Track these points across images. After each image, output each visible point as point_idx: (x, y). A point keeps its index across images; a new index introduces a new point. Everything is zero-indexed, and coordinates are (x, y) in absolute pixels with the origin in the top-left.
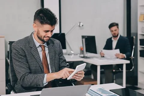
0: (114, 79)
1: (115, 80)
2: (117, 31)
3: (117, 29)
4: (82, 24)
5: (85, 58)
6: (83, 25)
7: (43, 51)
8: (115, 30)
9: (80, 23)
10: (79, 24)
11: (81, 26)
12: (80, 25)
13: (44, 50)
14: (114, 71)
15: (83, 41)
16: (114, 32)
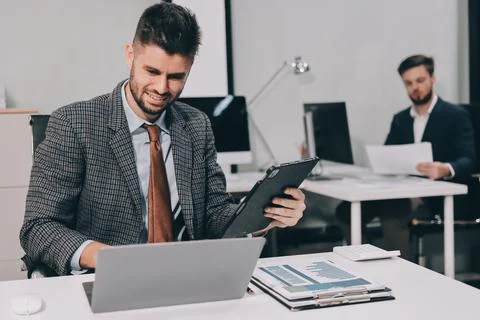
0: (421, 251)
1: (423, 255)
2: (427, 81)
3: (426, 75)
4: (306, 65)
5: (312, 180)
6: (308, 69)
7: (153, 143)
8: (419, 80)
9: (298, 59)
10: (294, 65)
11: (302, 70)
12: (297, 68)
13: (158, 141)
14: (415, 222)
15: (305, 119)
16: (415, 86)
